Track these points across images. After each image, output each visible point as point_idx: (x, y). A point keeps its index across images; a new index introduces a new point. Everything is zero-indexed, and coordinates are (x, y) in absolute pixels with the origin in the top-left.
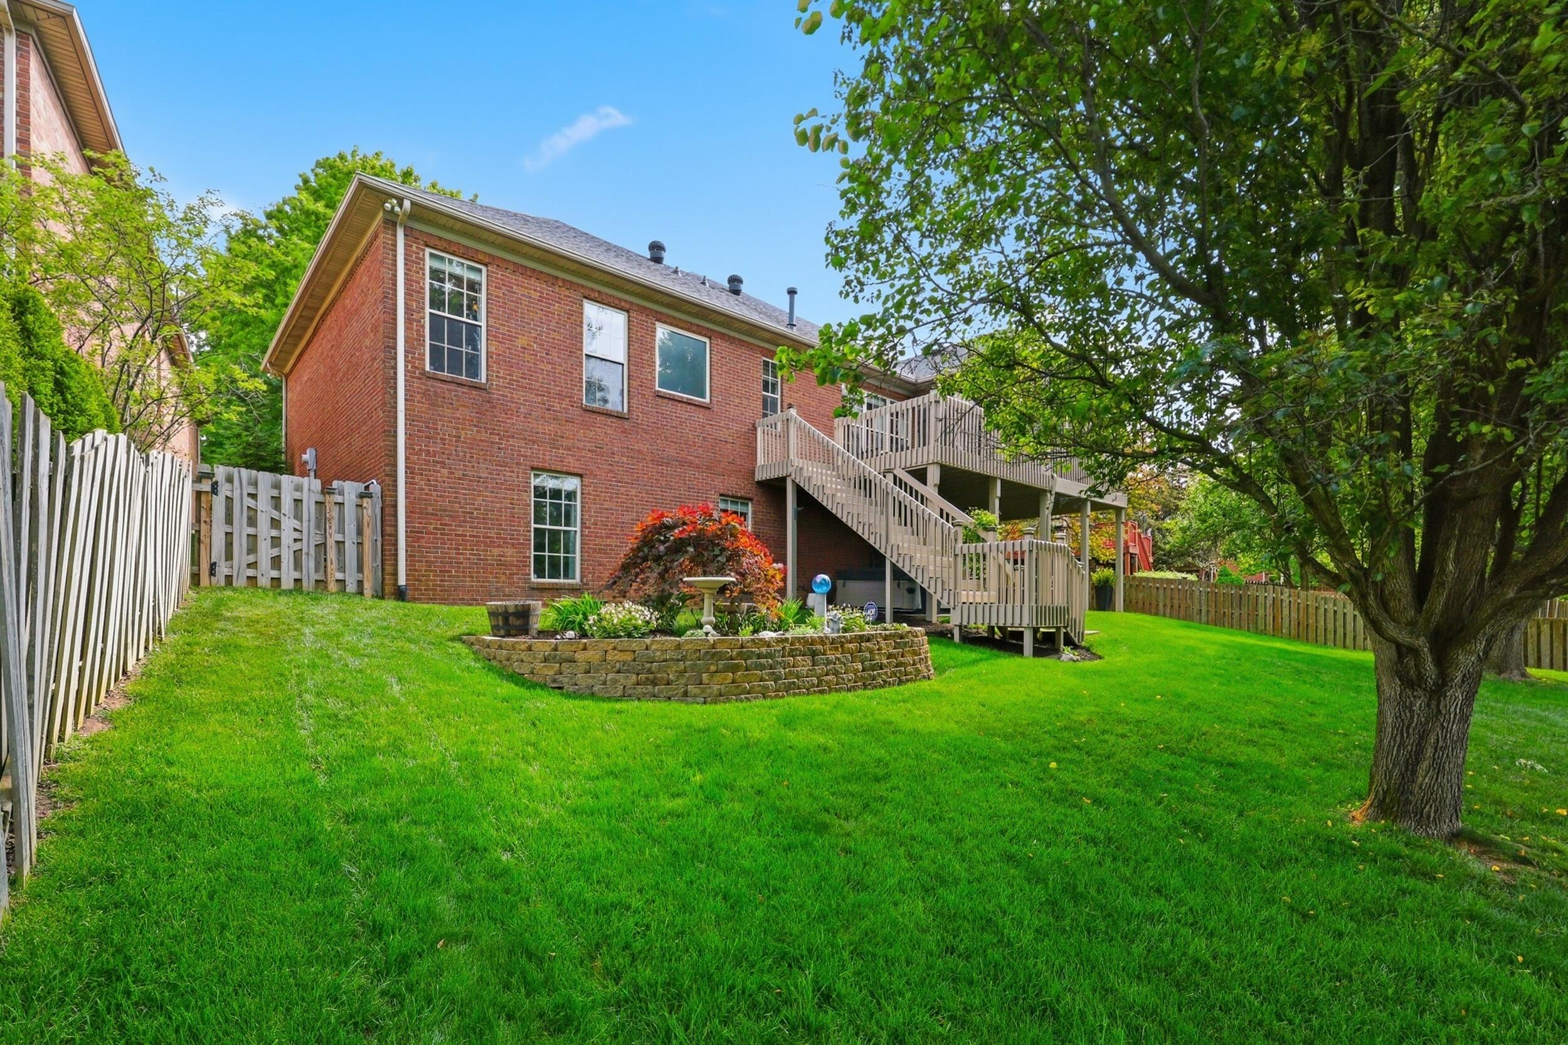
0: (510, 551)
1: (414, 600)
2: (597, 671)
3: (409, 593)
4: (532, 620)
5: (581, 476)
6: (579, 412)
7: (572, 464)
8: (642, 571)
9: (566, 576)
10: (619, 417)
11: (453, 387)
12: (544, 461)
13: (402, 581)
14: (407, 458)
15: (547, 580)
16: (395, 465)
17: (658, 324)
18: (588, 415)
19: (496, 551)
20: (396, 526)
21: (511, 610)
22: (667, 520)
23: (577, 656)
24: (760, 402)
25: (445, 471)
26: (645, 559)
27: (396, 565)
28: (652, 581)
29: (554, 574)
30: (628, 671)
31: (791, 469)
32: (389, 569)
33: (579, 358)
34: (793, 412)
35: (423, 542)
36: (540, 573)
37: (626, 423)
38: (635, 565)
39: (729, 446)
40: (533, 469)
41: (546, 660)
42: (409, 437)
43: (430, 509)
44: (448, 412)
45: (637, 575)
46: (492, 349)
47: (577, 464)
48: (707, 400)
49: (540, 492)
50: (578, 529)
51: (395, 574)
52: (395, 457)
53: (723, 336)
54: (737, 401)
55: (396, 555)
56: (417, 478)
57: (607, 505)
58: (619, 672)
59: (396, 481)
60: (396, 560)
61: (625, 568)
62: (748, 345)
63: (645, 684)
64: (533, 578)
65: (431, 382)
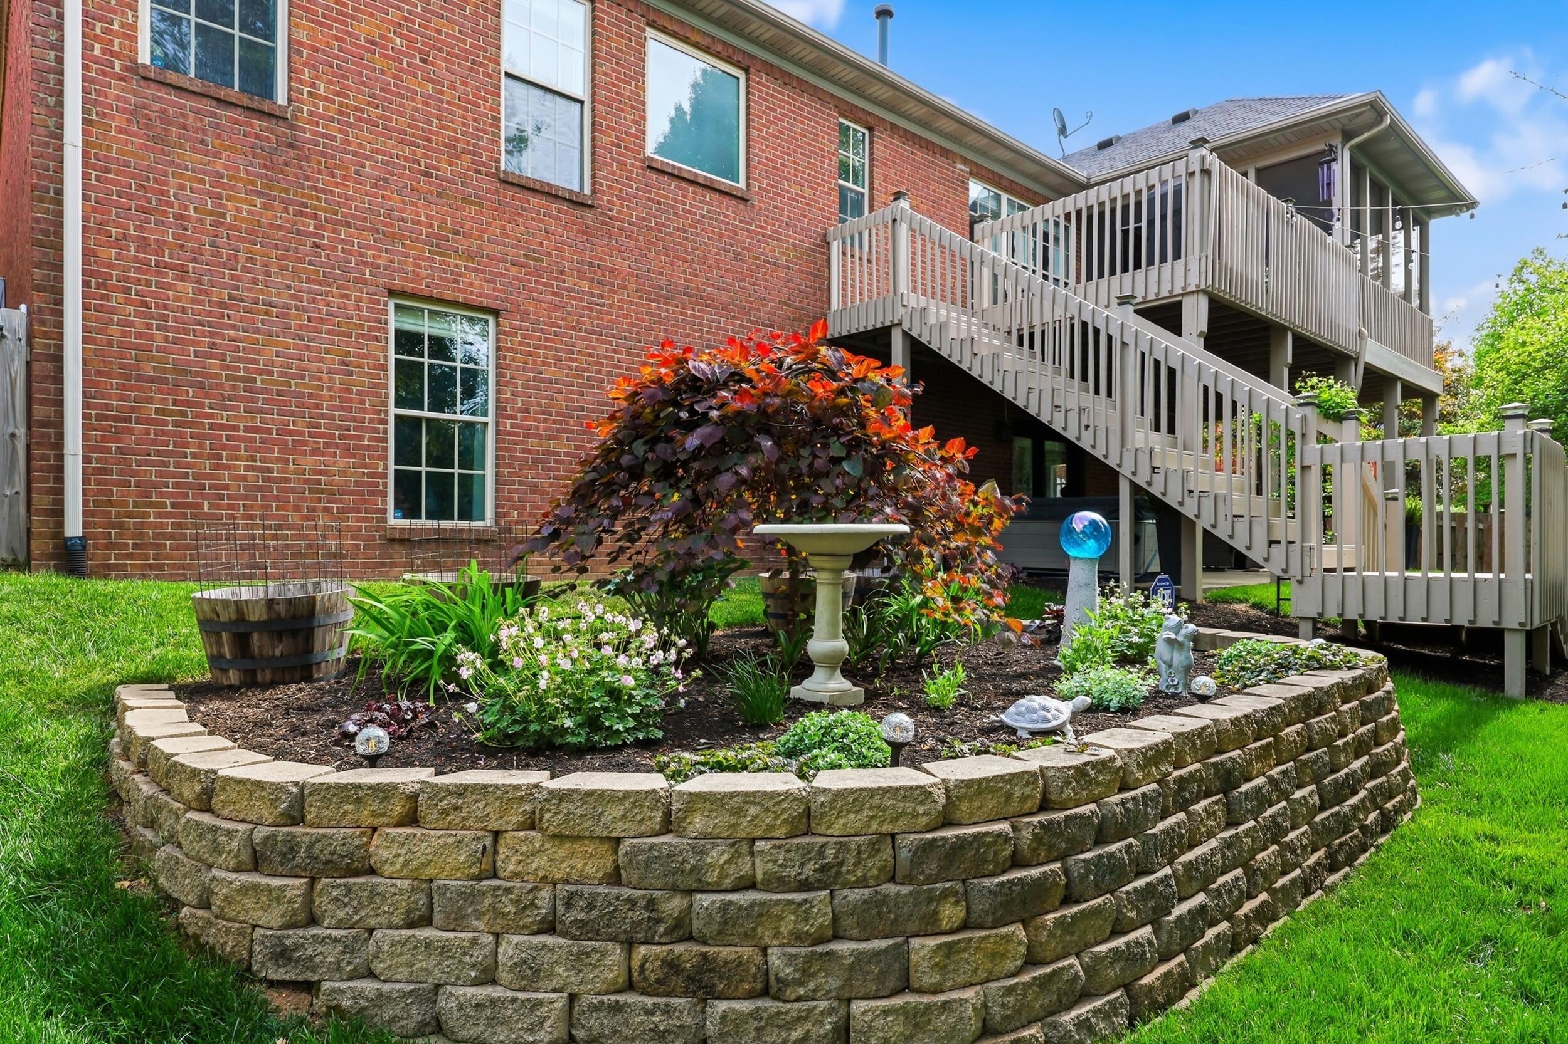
0: (341, 462)
1: (105, 572)
2: (456, 922)
3: (95, 555)
4: (323, 639)
5: (496, 313)
6: (487, 184)
7: (479, 290)
8: (627, 504)
9: (465, 515)
10: (575, 202)
11: (207, 106)
12: (416, 276)
13: (74, 527)
14: (88, 254)
15: (423, 523)
16: (58, 267)
17: (650, 32)
18: (510, 192)
19: (308, 463)
20: (59, 403)
21: (256, 615)
22: (699, 365)
23: (381, 850)
24: (834, 197)
25: (188, 287)
26: (636, 473)
27: (58, 492)
28: (655, 531)
29: (441, 511)
30: (585, 930)
31: (901, 311)
32: (42, 500)
33: (494, 76)
34: (904, 204)
35: (130, 441)
36: (408, 505)
37: (587, 213)
38: (610, 489)
39: (782, 273)
40: (392, 293)
41: (256, 862)
42: (93, 205)
43: (148, 369)
44: (192, 158)
45: (615, 514)
46: (302, 36)
47: (488, 288)
48: (742, 184)
49: (407, 341)
50: (490, 419)
51: (58, 512)
52: (58, 248)
53: (770, 69)
54: (795, 190)
55: (60, 469)
56: (116, 300)
57: (550, 373)
58: (549, 927)
59: (60, 302)
60: (60, 480)
61: (582, 495)
62: (816, 93)
63: (660, 987)
64: (394, 521)
65: (151, 91)
